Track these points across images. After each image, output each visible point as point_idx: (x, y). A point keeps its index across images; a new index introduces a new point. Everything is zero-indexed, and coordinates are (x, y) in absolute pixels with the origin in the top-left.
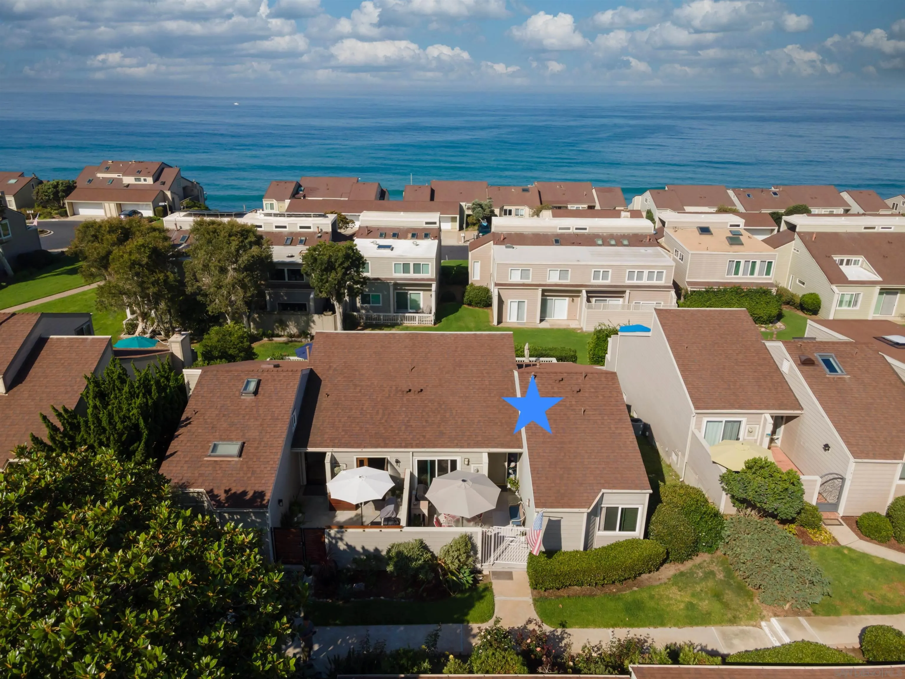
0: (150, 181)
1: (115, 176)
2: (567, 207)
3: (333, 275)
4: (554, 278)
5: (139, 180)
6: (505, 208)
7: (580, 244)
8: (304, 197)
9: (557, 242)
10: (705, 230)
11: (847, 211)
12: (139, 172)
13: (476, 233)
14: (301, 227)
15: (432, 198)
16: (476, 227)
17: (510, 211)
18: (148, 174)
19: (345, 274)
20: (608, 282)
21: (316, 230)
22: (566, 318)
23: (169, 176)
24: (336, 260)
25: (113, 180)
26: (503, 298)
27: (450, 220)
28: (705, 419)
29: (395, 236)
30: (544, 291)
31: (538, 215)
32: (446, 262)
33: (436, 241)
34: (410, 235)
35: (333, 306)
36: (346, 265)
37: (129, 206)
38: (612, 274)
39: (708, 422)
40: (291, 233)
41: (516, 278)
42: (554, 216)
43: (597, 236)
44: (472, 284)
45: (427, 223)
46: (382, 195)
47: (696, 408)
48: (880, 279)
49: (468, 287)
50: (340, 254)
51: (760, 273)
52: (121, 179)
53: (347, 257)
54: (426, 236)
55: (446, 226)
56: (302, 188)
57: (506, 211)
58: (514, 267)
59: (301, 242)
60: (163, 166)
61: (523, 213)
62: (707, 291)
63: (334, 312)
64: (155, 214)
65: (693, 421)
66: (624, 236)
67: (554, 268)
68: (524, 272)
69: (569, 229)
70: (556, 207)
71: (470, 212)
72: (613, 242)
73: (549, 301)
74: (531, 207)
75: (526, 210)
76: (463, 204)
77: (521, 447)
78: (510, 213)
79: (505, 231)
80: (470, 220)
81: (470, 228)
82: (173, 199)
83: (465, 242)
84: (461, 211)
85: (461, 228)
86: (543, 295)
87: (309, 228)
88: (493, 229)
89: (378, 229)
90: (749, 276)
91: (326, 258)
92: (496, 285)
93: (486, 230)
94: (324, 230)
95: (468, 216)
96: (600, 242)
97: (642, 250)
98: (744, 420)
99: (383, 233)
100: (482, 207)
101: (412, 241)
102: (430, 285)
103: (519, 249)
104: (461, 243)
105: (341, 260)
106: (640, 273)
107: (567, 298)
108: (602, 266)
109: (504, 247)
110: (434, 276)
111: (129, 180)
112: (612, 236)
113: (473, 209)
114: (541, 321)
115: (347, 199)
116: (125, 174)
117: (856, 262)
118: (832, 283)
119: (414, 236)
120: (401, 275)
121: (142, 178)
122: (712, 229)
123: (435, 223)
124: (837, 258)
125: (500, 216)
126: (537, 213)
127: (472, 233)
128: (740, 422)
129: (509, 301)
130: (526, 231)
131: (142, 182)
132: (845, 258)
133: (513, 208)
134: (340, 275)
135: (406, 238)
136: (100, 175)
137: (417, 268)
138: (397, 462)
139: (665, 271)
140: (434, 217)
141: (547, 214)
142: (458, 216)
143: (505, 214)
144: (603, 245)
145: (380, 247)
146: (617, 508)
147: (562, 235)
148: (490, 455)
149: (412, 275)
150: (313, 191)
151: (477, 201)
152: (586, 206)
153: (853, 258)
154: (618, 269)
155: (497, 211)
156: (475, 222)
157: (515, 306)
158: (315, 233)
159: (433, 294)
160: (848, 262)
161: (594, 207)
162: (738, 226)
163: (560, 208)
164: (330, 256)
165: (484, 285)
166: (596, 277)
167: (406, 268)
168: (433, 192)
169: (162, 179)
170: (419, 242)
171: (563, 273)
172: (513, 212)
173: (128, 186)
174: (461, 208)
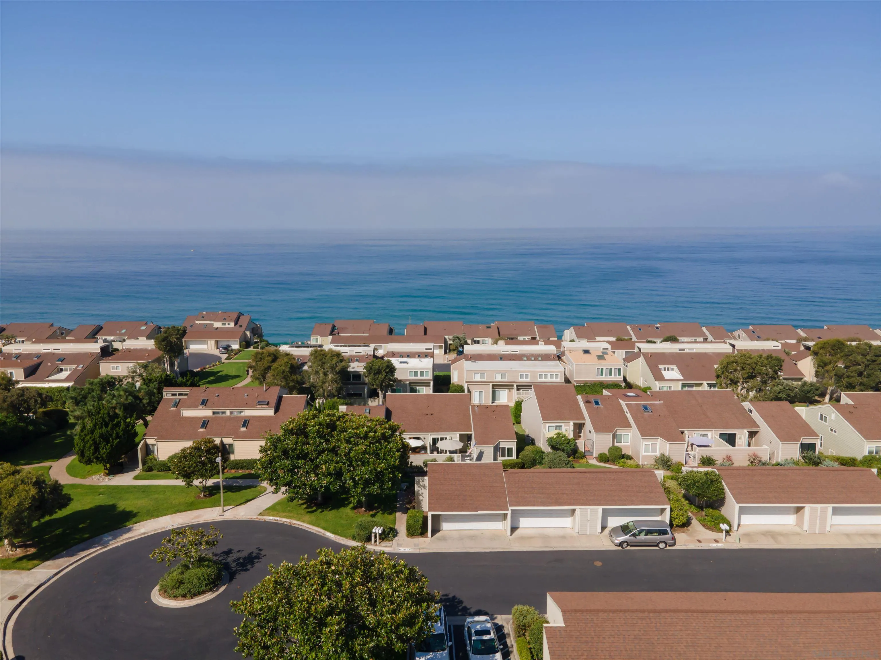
0: (232, 325)
1: (208, 322)
2: (517, 338)
3: (380, 376)
4: (498, 378)
5: (225, 324)
6: (475, 339)
7: (514, 360)
8: (338, 334)
9: (501, 359)
10: (586, 352)
11: (706, 339)
12: (225, 319)
13: (455, 355)
14: (356, 353)
15: (425, 334)
16: (456, 352)
17: (479, 341)
18: (230, 321)
19: (386, 376)
20: (528, 380)
21: (365, 354)
22: (506, 401)
23: (244, 321)
24: (382, 368)
25: (207, 324)
26: (471, 390)
27: (438, 347)
28: (548, 425)
29: (409, 356)
30: (493, 386)
31: (496, 344)
32: (437, 373)
33: (432, 359)
34: (417, 356)
35: (378, 393)
36: (387, 371)
37: (224, 343)
38: (530, 376)
39: (549, 426)
40: (351, 356)
41: (477, 378)
42: (506, 344)
43: (524, 355)
44: (453, 384)
45: (426, 349)
46: (391, 331)
47: (543, 420)
48: (682, 378)
49: (451, 385)
50: (384, 365)
51: (615, 375)
52: (213, 324)
53: (388, 366)
54: (426, 356)
55: (437, 352)
56: (336, 328)
57: (475, 341)
58: (476, 372)
59: (357, 360)
60: (240, 314)
61: (487, 342)
62: (584, 385)
63: (378, 397)
64: (240, 347)
65: (543, 425)
66: (539, 356)
67: (498, 372)
68: (482, 375)
69: (508, 351)
70: (510, 339)
71: (451, 342)
72: (533, 359)
73: (497, 392)
74: (492, 339)
75: (489, 341)
76: (447, 337)
77: (471, 431)
78: (479, 343)
79: (472, 353)
80: (451, 347)
81: (452, 353)
82: (250, 337)
83: (448, 361)
84: (446, 342)
85: (446, 353)
86: (493, 388)
87: (361, 353)
88: (464, 352)
89: (398, 353)
90: (609, 377)
91: (377, 367)
92: (466, 382)
93: (460, 353)
94: (369, 354)
95: (450, 344)
96: (525, 359)
97: (549, 363)
98: (563, 425)
99: (401, 355)
100: (459, 339)
101: (418, 359)
102: (430, 383)
103: (479, 362)
104: (446, 362)
105: (384, 368)
106: (546, 376)
107: (507, 390)
108: (525, 371)
109: (470, 362)
110: (432, 378)
111: (218, 325)
112: (532, 355)
113: (454, 340)
114: (492, 403)
115: (368, 335)
116: (215, 321)
117: (673, 369)
118: (656, 380)
119: (419, 356)
120: (413, 378)
121: (227, 323)
122: (591, 351)
123: (431, 349)
124: (661, 367)
125: (472, 344)
126: (496, 343)
127: (453, 356)
128: (561, 426)
129: (474, 391)
130: (483, 353)
131: (227, 326)
132: (667, 367)
133: (480, 339)
134: (384, 376)
135: (414, 357)
136: (198, 322)
137: (422, 373)
138: (424, 438)
139: (559, 374)
140: (431, 345)
141: (501, 343)
142: (443, 345)
143: (475, 343)
144: (527, 360)
145: (401, 362)
146: (505, 448)
147: (504, 355)
148: (460, 435)
149: (419, 377)
150: (344, 330)
151: (456, 335)
152: (530, 337)
153: (671, 367)
154: (534, 373)
155: (469, 341)
156: (454, 348)
157: (477, 394)
158: (363, 356)
159: (431, 387)
160: (668, 369)
161: (536, 338)
162: (608, 349)
163: (512, 339)
164: (379, 367)
165: (460, 384)
166: (522, 377)
167: (416, 374)
168: (426, 329)
169: (239, 323)
170: (422, 359)
171: (503, 375)
172: (481, 342)
173: (217, 328)
174: (445, 339)
